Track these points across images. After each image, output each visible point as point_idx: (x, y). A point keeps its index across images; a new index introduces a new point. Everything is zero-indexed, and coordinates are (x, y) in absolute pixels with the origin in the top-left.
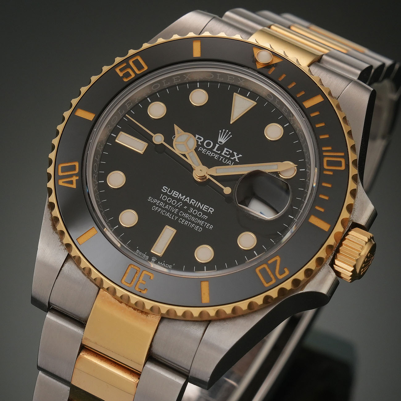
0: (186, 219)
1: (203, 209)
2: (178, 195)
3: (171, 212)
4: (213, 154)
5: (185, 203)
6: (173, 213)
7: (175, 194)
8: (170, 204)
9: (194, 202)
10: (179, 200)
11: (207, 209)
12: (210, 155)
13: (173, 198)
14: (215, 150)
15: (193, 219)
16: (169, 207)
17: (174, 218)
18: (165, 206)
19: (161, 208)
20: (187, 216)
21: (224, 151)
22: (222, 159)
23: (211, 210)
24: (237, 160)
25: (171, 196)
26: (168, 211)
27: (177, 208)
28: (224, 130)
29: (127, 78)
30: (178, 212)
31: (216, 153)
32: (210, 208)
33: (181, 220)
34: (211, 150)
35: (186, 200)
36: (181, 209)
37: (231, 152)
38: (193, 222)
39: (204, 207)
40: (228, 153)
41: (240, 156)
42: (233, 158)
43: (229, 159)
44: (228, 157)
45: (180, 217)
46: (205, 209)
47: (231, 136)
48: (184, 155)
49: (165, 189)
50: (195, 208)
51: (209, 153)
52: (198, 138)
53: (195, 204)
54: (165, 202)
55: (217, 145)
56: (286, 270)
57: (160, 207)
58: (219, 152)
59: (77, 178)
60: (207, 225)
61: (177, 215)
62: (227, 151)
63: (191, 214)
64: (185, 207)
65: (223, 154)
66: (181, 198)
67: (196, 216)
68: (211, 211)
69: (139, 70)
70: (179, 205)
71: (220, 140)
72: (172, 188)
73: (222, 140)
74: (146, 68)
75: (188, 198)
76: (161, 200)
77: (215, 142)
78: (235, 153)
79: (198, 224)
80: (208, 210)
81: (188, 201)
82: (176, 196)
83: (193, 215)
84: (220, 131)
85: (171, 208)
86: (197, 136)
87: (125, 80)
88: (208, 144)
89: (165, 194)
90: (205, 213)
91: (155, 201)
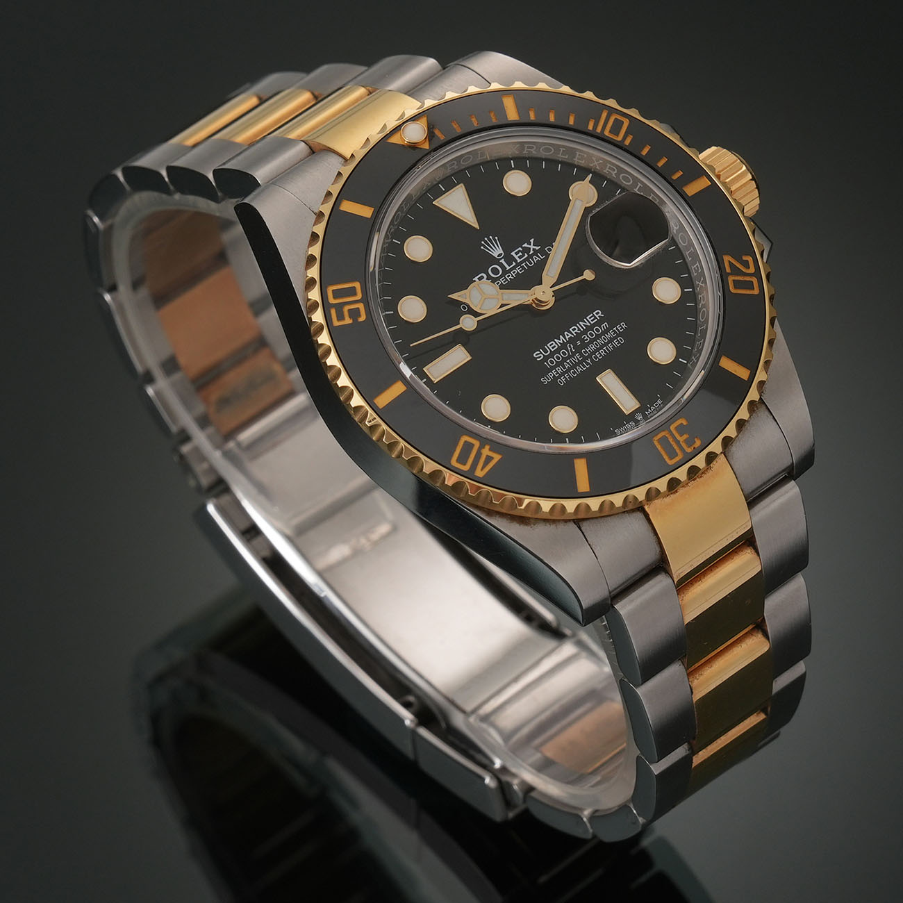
0: (597, 350)
1: (592, 323)
2: (556, 343)
3: (577, 364)
4: (514, 273)
5: (572, 340)
6: (580, 362)
7: (552, 346)
8: (564, 360)
9: (575, 329)
10: (564, 346)
11: (593, 318)
12: (512, 276)
13: (557, 351)
14: (508, 268)
15: (601, 342)
16: (568, 363)
17: (588, 364)
18: (565, 368)
19: (565, 373)
20: (592, 347)
21: (516, 257)
22: (526, 265)
23: (597, 313)
24: (537, 248)
25: (552, 354)
26: (574, 366)
27: (574, 354)
28: (483, 242)
29: (360, 316)
30: (581, 355)
31: (514, 268)
32: (594, 313)
33: (596, 358)
34: (505, 272)
35: (567, 338)
36: (578, 349)
37: (520, 249)
38: (606, 344)
39: (590, 320)
40: (520, 254)
41: (532, 241)
42: (532, 252)
43: (531, 257)
44: (526, 256)
45: (590, 356)
46: (592, 321)
47: (496, 238)
48: (503, 306)
49: (538, 355)
50: (585, 332)
51: (510, 277)
52: (480, 279)
53: (579, 330)
54: (558, 364)
55: (502, 261)
56: (745, 258)
57: (563, 374)
58: (514, 264)
59: (487, 447)
60: (617, 329)
61: (585, 358)
62: (517, 254)
63: (592, 341)
64: (578, 343)
65: (519, 260)
66: (562, 342)
67: (598, 337)
68: (600, 315)
69: (355, 294)
70: (571, 349)
71: (495, 255)
72: (542, 346)
73: (497, 251)
74: (357, 285)
75: (566, 333)
76: (554, 368)
77: (497, 261)
78: (525, 245)
79: (611, 340)
80: (596, 318)
81: (570, 335)
82: (555, 346)
83: (595, 339)
84: (482, 247)
85: (570, 361)
86: (476, 279)
87: (363, 318)
88: (495, 271)
89: (546, 358)
90: (599, 323)
91: (550, 375)
